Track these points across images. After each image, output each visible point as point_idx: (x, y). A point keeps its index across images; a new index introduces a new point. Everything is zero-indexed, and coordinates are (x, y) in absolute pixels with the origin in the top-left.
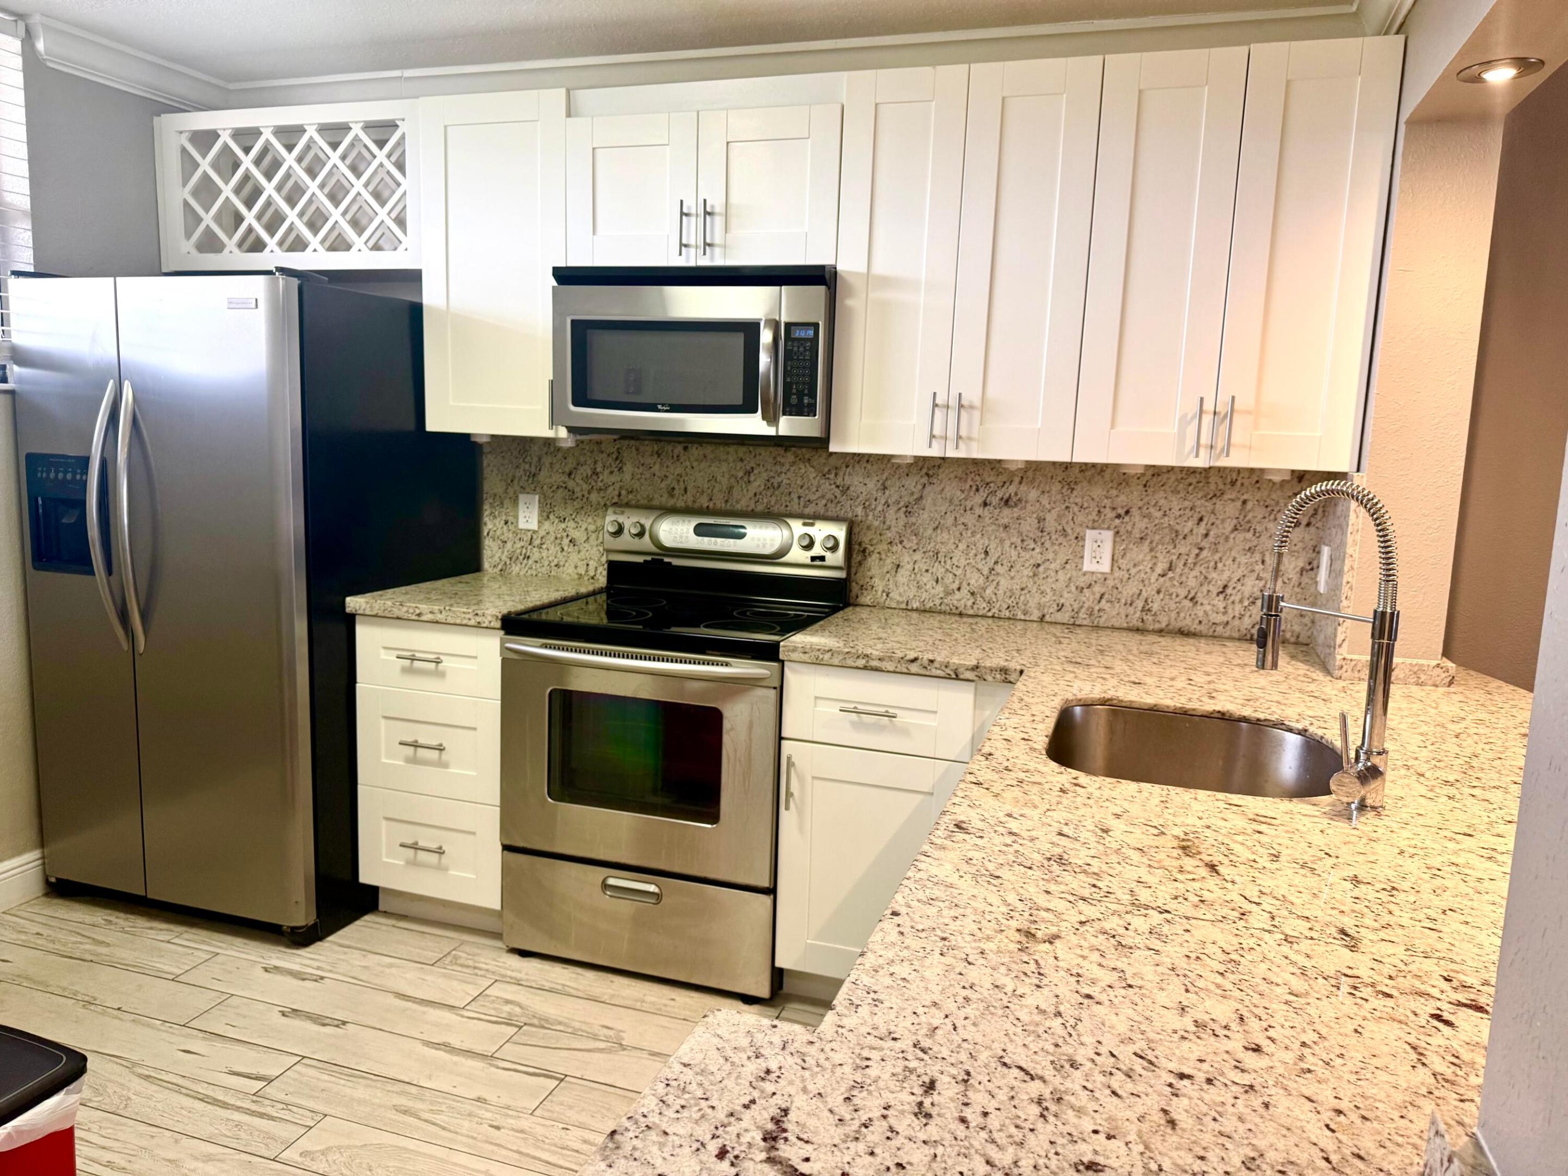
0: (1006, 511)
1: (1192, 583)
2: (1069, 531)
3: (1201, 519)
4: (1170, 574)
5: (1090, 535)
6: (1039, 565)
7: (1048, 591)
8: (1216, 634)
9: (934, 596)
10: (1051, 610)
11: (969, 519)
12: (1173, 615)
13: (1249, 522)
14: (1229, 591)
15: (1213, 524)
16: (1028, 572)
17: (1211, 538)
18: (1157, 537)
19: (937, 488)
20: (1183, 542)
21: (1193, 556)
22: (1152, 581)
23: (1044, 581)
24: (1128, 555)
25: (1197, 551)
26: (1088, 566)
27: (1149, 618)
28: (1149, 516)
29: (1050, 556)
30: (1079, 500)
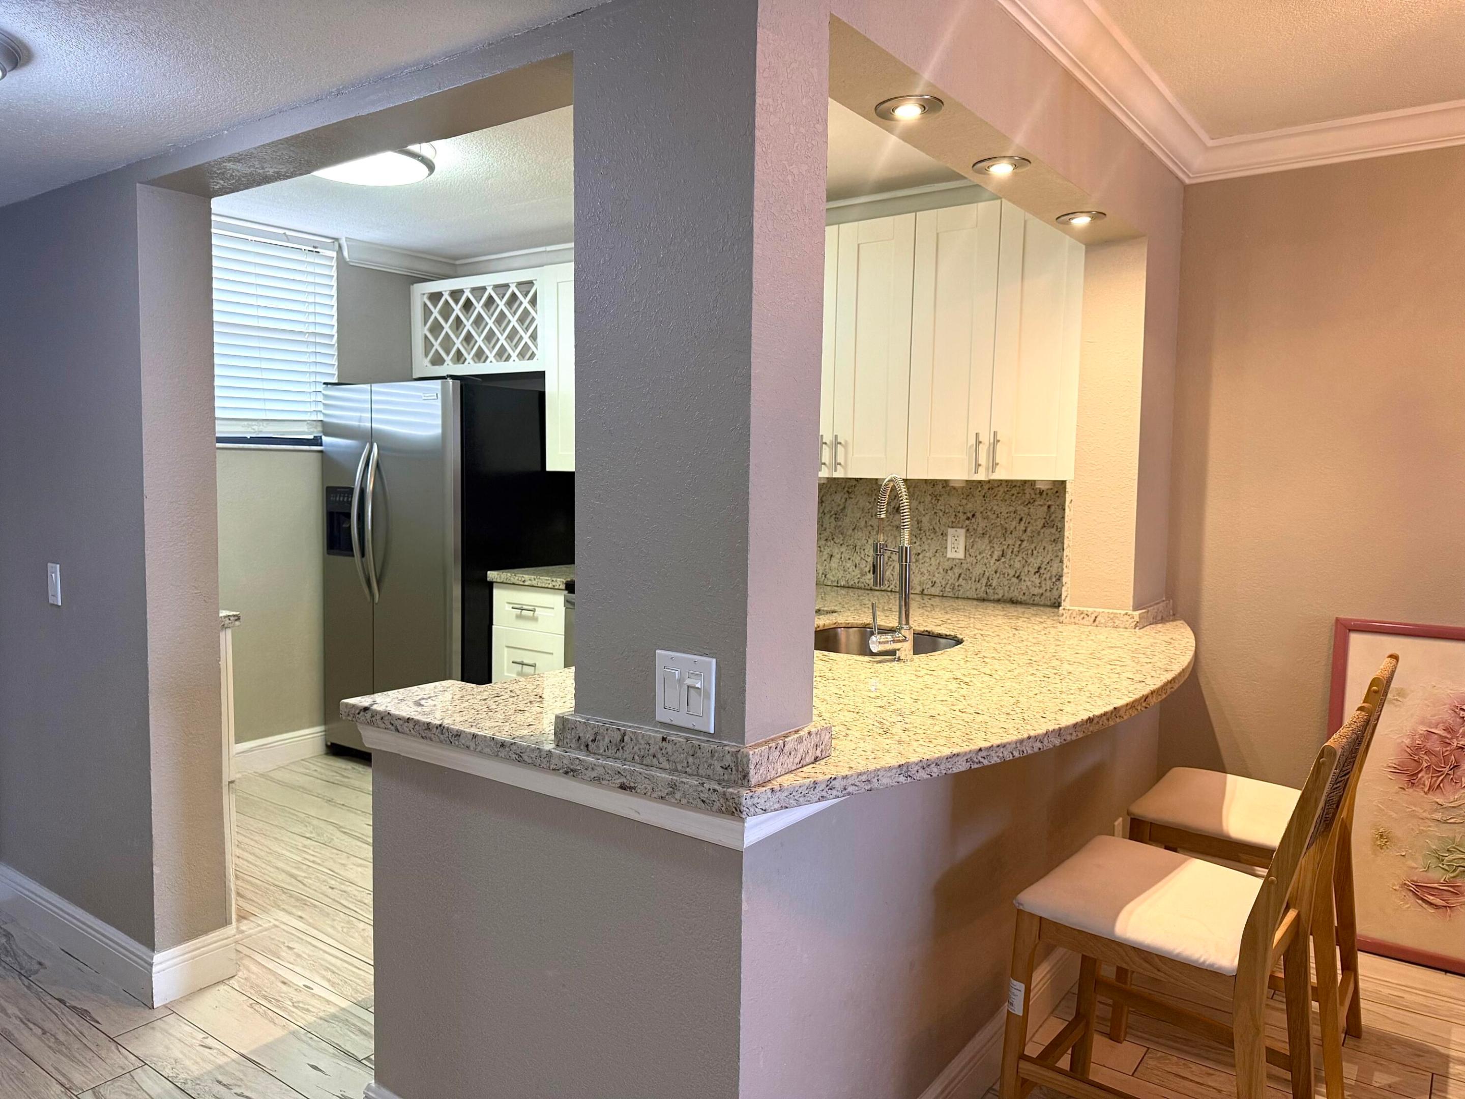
1: (1018, 565)
2: (938, 530)
3: (1021, 520)
4: (1003, 560)
5: (951, 531)
6: (919, 554)
7: (926, 572)
8: (1035, 602)
9: (854, 576)
10: (928, 586)
12: (1006, 589)
13: (1053, 521)
14: (1042, 571)
15: (1029, 523)
17: (1029, 533)
18: (993, 533)
19: (854, 501)
20: (1010, 536)
21: (1017, 546)
22: (992, 564)
23: (922, 566)
24: (975, 546)
25: (1020, 542)
26: (950, 555)
27: (990, 591)
28: (987, 518)
29: (926, 547)
30: (942, 508)
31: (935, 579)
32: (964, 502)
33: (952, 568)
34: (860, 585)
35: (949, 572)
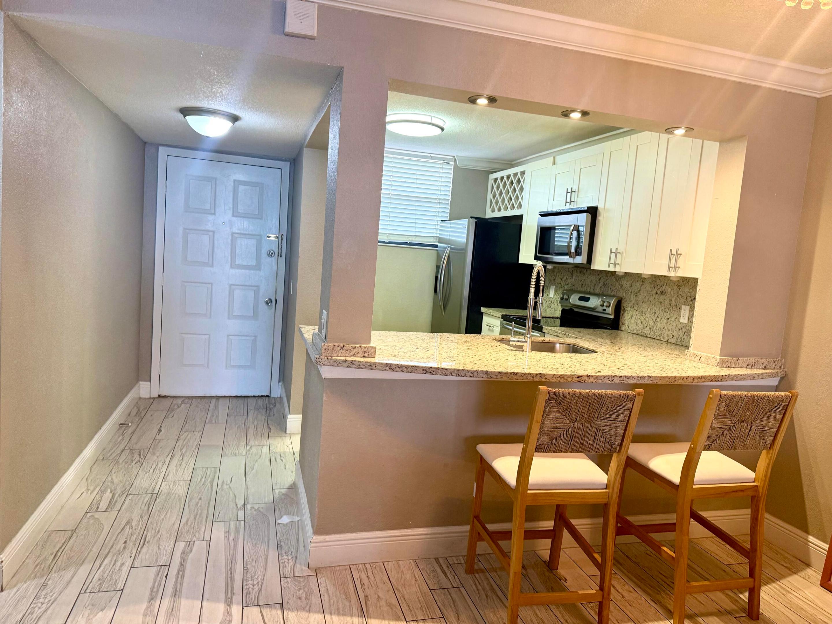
0: (662, 297)
2: (678, 305)
5: (683, 307)
6: (669, 319)
9: (640, 329)
10: (670, 337)
11: (651, 299)
16: (665, 321)
19: (644, 286)
23: (669, 326)
26: (682, 321)
29: (672, 315)
30: (681, 293)
31: (674, 334)
32: (691, 290)
33: (682, 329)
34: (642, 334)
35: (680, 330)
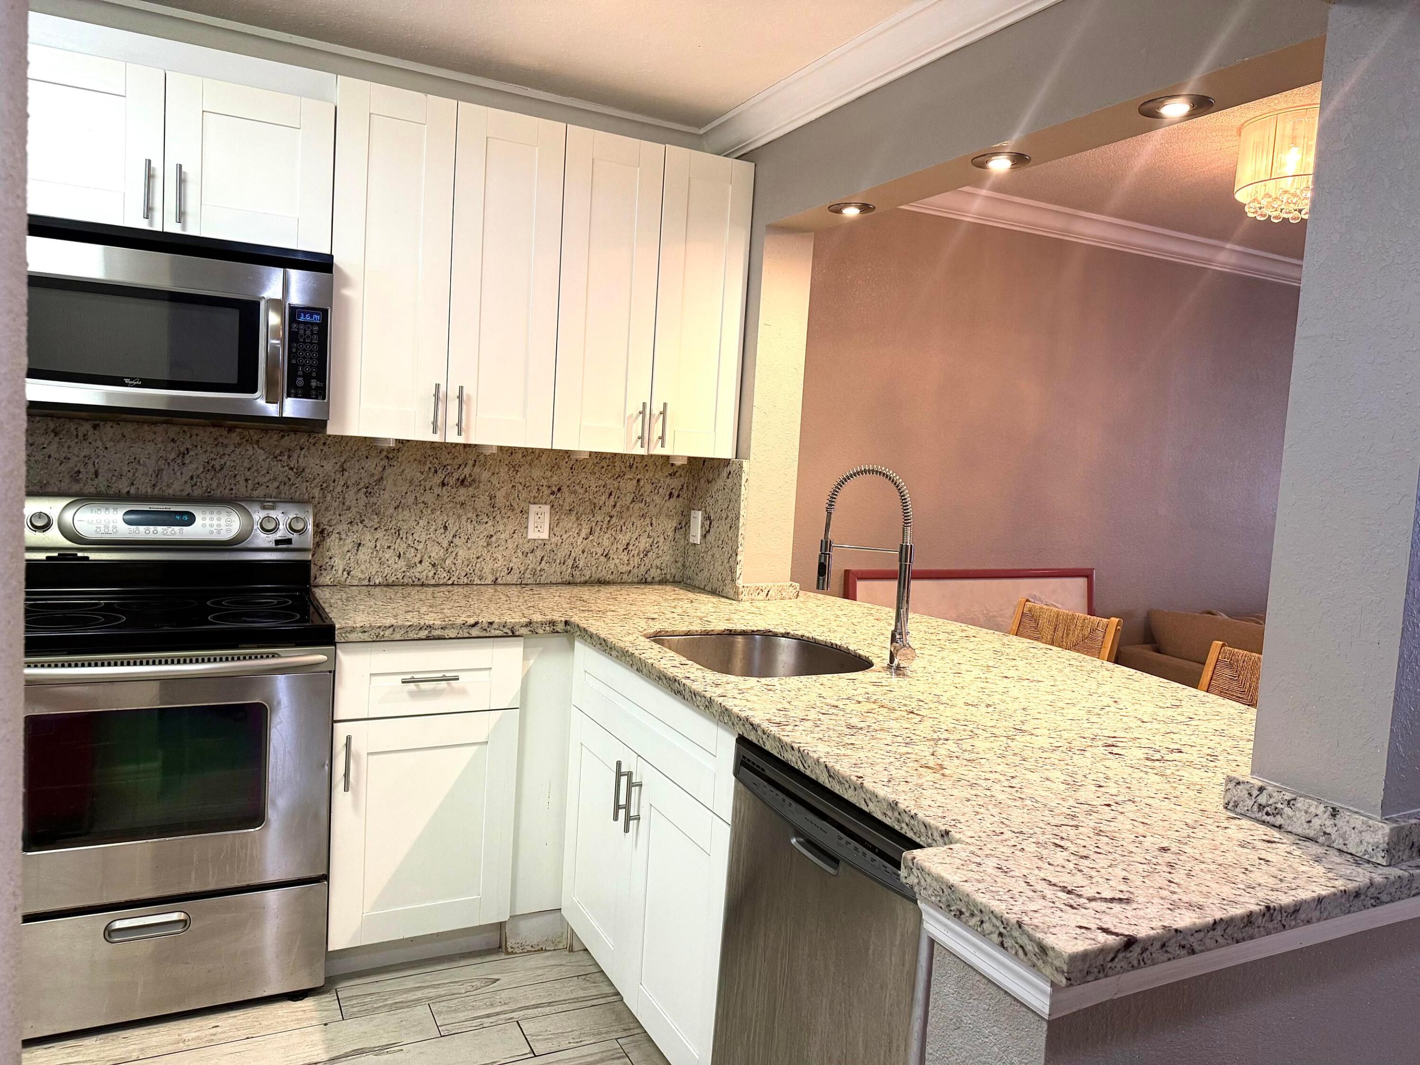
0: (462, 491)
1: (606, 543)
2: (516, 506)
3: (611, 494)
4: (591, 537)
5: (534, 508)
6: (492, 536)
7: (500, 557)
8: (623, 581)
9: (396, 570)
10: (503, 574)
11: (429, 497)
12: (594, 569)
13: (642, 495)
14: (630, 548)
15: (618, 498)
16: (483, 543)
17: (618, 508)
18: (581, 509)
19: (397, 470)
20: (599, 511)
21: (606, 522)
22: (579, 544)
23: (496, 550)
24: (561, 524)
25: (609, 519)
26: (532, 534)
27: (577, 573)
28: (575, 492)
29: (501, 528)
30: (522, 480)
31: (511, 565)
32: (549, 474)
33: (533, 551)
34: (406, 580)
35: (529, 554)
